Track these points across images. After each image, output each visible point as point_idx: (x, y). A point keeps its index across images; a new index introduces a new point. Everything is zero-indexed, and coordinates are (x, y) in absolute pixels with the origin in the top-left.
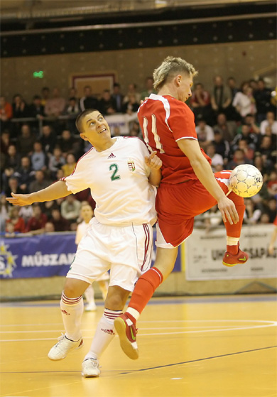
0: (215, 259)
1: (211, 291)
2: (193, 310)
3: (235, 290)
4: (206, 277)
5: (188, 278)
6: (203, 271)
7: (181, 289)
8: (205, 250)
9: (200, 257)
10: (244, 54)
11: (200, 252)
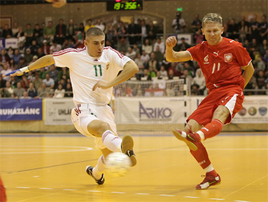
0: (60, 114)
1: (58, 130)
2: (47, 140)
3: (70, 130)
4: (55, 123)
5: (46, 124)
6: (54, 120)
7: (42, 129)
8: (55, 109)
9: (52, 113)
10: (79, 9)
11: (52, 110)
